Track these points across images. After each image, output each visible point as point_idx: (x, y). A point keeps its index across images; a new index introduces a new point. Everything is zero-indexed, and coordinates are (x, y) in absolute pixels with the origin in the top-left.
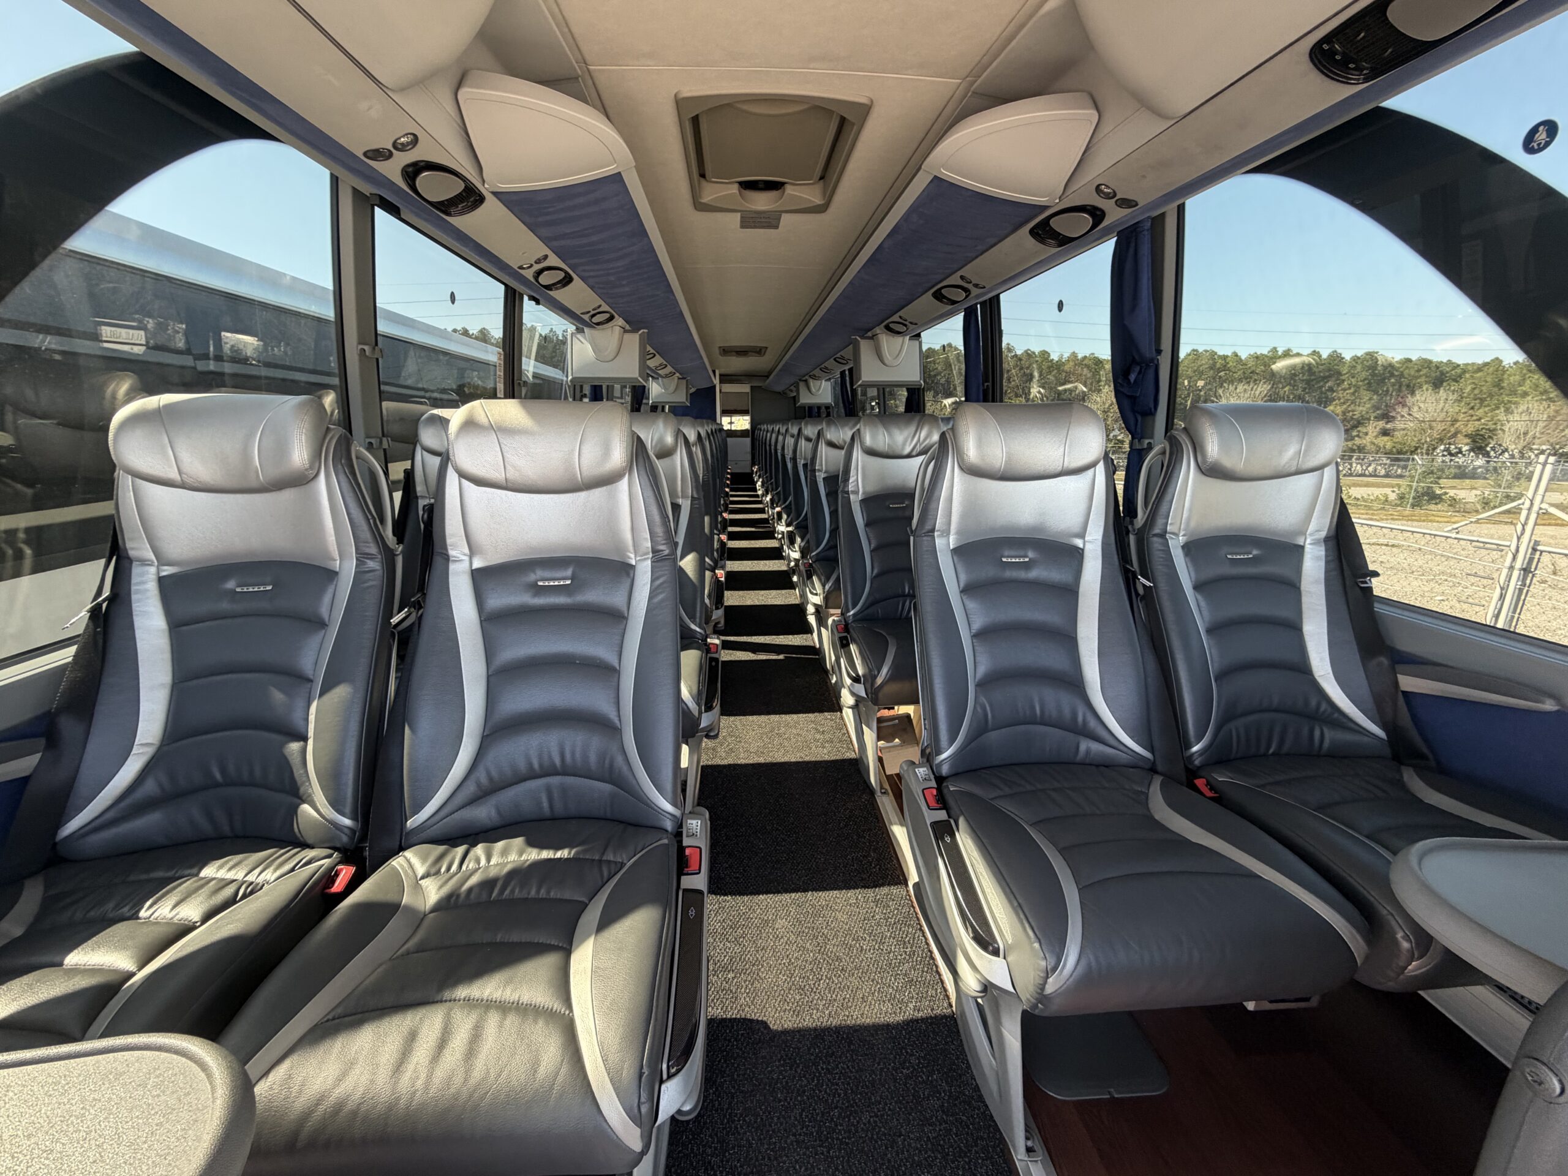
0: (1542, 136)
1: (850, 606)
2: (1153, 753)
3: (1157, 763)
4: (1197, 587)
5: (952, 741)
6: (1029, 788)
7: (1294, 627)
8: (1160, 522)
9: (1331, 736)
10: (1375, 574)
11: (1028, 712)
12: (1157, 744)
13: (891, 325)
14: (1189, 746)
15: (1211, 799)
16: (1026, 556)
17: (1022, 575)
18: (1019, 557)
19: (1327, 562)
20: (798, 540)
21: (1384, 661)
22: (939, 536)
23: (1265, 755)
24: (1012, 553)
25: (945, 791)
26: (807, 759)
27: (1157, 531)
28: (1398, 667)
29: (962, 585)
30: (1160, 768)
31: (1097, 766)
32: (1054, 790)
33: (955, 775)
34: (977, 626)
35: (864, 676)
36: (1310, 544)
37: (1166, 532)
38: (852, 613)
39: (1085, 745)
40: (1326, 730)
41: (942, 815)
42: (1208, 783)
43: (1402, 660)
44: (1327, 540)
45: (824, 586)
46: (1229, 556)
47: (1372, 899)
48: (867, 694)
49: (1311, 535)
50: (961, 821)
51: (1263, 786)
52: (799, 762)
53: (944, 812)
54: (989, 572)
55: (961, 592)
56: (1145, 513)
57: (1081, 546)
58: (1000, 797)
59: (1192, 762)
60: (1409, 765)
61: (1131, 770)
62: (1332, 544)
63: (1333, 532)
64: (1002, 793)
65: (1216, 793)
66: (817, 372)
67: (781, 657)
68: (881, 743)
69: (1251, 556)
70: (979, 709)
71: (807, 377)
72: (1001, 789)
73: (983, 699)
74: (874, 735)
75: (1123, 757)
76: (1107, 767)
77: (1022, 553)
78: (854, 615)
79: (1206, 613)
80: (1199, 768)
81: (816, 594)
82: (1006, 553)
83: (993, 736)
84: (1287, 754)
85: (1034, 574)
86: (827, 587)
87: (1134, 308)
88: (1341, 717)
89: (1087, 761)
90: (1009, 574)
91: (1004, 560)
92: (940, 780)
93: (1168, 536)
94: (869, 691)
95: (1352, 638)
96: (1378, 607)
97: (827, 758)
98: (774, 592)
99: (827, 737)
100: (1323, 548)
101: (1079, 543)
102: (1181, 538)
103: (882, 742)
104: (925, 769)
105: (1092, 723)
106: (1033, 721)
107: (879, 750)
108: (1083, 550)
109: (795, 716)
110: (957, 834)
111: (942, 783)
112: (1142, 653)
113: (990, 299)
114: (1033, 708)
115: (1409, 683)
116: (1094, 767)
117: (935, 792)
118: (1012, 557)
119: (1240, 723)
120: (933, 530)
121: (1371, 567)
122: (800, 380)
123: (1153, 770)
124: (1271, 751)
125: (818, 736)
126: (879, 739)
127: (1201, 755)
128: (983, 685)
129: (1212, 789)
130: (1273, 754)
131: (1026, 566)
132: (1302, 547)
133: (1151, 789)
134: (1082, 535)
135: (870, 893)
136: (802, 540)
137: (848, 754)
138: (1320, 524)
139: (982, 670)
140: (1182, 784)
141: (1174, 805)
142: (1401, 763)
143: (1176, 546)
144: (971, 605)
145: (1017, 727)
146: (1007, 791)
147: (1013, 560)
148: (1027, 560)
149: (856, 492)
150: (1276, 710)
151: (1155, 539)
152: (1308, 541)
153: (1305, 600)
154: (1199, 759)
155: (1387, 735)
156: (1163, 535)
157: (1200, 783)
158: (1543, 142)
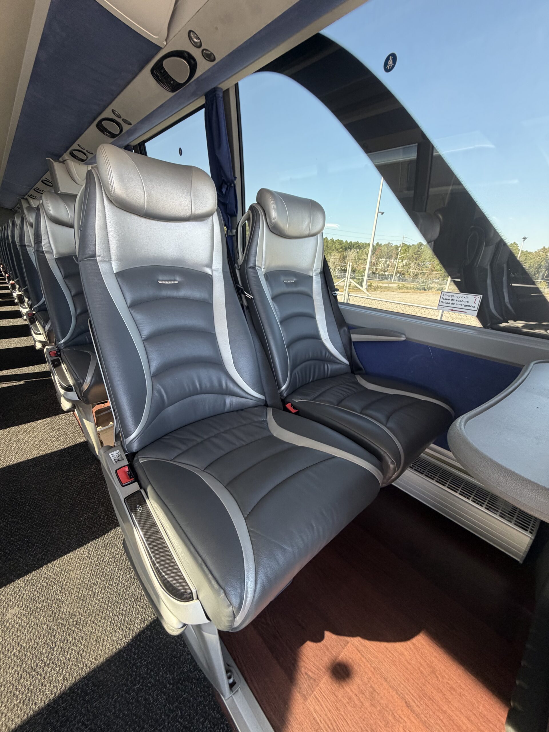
0: (391, 62)
1: (60, 337)
2: (265, 395)
3: (267, 400)
4: (274, 298)
5: (137, 422)
6: (199, 440)
7: (312, 317)
8: (252, 259)
9: (330, 368)
10: (338, 290)
11: (191, 389)
12: (266, 390)
13: (74, 152)
14: (280, 388)
15: (296, 413)
16: (175, 280)
17: (174, 293)
18: (171, 280)
19: (322, 284)
20: (26, 300)
21: (346, 329)
22: (101, 261)
23: (309, 383)
24: (165, 278)
25: (136, 465)
26: (44, 453)
27: (251, 265)
28: (351, 331)
29: (129, 302)
30: (269, 403)
31: (237, 411)
32: (215, 436)
33: (144, 448)
34: (145, 333)
35: (74, 385)
36: (315, 275)
37: (255, 265)
38: (62, 341)
39: (229, 400)
40: (329, 365)
41: (135, 487)
42: (292, 405)
43: (351, 328)
44: (321, 273)
45: (44, 327)
46: (285, 282)
47: (376, 447)
48: (79, 398)
49: (315, 270)
50: (149, 489)
51: (314, 399)
52: (37, 458)
53: (136, 484)
54: (148, 292)
55: (129, 307)
56: (243, 256)
57: (210, 273)
58: (178, 456)
59: (283, 396)
60: (357, 374)
61: (255, 408)
62: (322, 275)
63: (322, 270)
64: (180, 452)
65: (296, 409)
66: (32, 192)
67: (22, 382)
68: (99, 429)
69: (293, 281)
70: (156, 394)
71: (26, 197)
72: (179, 449)
73: (158, 386)
74: (93, 425)
75: (251, 402)
76: (242, 410)
77: (172, 278)
78: (64, 343)
79: (278, 313)
80: (286, 397)
81: (40, 334)
82: (160, 278)
83: (170, 409)
84: (317, 380)
85: (183, 293)
86: (47, 328)
87: (220, 145)
88: (334, 358)
89: (231, 410)
90: (165, 293)
91: (160, 282)
92: (131, 456)
93: (257, 268)
94: (80, 396)
95: (334, 320)
96: (340, 306)
97: (61, 447)
98: (17, 339)
99: (61, 432)
100: (320, 277)
101: (208, 271)
102: (263, 270)
103: (100, 427)
104: (118, 451)
105: (231, 385)
106: (196, 393)
107: (98, 434)
108: (212, 276)
109: (33, 424)
110: (147, 501)
111: (133, 458)
112: (252, 338)
113: (139, 144)
114: (194, 384)
115: (355, 337)
116: (235, 413)
117: (127, 469)
118: (166, 280)
119: (298, 369)
120: (94, 256)
121: (336, 287)
122: (23, 198)
123: (266, 405)
124: (310, 381)
125: (53, 434)
126: (97, 425)
127: (286, 390)
128: (156, 376)
129: (294, 408)
130: (311, 382)
131: (176, 287)
132: (312, 277)
133: (268, 417)
134: (210, 266)
135: (100, 541)
136: (29, 299)
137: (79, 440)
138: (318, 266)
139: (154, 365)
140: (281, 410)
141: (282, 424)
142: (355, 374)
143: (261, 273)
144: (139, 317)
145: (185, 400)
146: (184, 448)
147: (167, 283)
148: (176, 282)
149: (51, 253)
150: (312, 359)
151: (250, 270)
152: (314, 274)
153: (315, 303)
154: (286, 392)
155: (349, 362)
156: (254, 268)
157: (288, 406)
158: (391, 65)
